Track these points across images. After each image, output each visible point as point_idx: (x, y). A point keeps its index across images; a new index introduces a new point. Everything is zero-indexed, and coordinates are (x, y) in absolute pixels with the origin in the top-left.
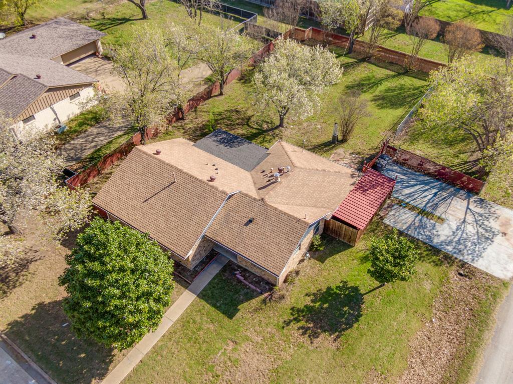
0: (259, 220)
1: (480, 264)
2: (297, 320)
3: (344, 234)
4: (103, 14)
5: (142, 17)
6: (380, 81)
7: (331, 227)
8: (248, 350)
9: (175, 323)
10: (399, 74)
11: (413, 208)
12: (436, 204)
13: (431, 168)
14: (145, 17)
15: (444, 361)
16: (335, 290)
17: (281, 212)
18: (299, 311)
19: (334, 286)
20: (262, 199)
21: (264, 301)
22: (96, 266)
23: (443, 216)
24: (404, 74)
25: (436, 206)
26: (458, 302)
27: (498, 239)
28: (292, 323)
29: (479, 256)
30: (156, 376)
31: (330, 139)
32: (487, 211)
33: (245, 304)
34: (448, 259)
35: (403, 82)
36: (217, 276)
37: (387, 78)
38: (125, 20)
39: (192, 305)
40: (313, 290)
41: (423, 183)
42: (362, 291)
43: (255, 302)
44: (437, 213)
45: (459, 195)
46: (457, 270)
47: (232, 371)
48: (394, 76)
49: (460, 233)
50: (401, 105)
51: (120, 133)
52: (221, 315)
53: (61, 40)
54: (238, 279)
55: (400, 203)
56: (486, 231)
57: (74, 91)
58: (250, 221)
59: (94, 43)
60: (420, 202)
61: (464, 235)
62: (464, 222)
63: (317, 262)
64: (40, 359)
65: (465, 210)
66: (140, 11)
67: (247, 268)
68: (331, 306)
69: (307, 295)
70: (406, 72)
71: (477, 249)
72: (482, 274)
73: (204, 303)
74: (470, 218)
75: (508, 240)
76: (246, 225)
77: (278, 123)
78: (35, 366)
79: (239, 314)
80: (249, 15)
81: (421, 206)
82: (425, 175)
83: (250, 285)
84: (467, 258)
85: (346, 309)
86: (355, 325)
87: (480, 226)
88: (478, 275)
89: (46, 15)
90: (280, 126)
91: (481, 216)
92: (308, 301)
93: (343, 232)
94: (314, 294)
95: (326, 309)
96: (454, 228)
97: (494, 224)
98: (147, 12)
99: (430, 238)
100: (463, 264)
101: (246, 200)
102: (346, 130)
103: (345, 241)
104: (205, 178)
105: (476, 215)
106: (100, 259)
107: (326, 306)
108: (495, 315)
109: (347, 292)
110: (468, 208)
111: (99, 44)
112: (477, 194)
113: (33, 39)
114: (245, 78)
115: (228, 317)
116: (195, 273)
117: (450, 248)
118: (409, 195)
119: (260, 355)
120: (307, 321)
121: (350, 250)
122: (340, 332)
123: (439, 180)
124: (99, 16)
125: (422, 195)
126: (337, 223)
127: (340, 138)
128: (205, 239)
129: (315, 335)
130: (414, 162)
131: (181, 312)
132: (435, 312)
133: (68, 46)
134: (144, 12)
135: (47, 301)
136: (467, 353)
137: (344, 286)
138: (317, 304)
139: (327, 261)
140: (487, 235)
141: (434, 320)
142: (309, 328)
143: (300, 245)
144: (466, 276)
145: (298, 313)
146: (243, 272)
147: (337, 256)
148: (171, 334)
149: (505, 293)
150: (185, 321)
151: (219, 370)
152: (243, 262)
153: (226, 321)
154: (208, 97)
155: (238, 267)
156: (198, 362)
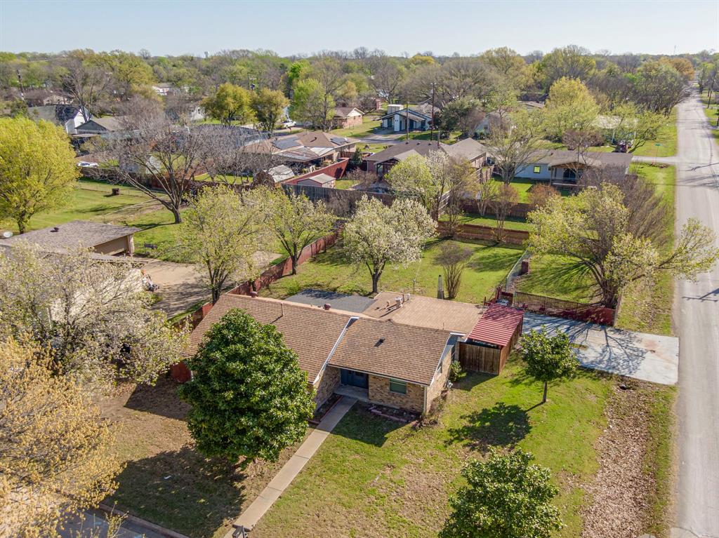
0: (390, 338)
1: (639, 375)
2: (458, 439)
3: (485, 361)
5: (174, 221)
6: (471, 253)
7: (467, 357)
8: (411, 471)
9: (311, 461)
10: (489, 247)
12: (573, 336)
13: (554, 311)
14: (178, 222)
15: (636, 457)
16: (492, 411)
17: (413, 327)
18: (458, 432)
19: (489, 408)
20: (389, 320)
21: (414, 428)
22: (239, 348)
23: (584, 344)
24: (494, 246)
26: (631, 408)
27: (648, 355)
28: (454, 443)
29: (636, 369)
30: (305, 507)
32: (627, 337)
33: (392, 433)
34: (603, 374)
35: (495, 252)
36: (347, 415)
37: (477, 250)
38: (154, 225)
39: (326, 441)
40: (467, 413)
41: (550, 321)
42: (523, 408)
43: (403, 430)
44: (577, 342)
45: (593, 328)
46: (618, 385)
47: (398, 490)
48: (484, 249)
49: (608, 354)
50: (501, 268)
52: (366, 445)
53: (89, 234)
54: (374, 414)
56: (634, 350)
58: (381, 341)
59: (126, 240)
61: (613, 355)
62: (608, 346)
63: (462, 391)
65: (605, 338)
67: (382, 403)
68: (493, 424)
69: (461, 417)
70: (496, 244)
71: (631, 364)
72: (645, 383)
73: (341, 437)
74: (611, 343)
75: (659, 356)
76: (377, 345)
79: (387, 443)
82: (551, 316)
83: (391, 417)
84: (625, 372)
85: (511, 424)
87: (626, 348)
88: (642, 385)
90: (373, 292)
91: (623, 340)
92: (465, 422)
93: (483, 359)
94: (469, 416)
95: (489, 427)
96: (600, 351)
97: (639, 346)
98: (180, 217)
100: (622, 378)
101: (370, 324)
102: (452, 285)
103: (486, 372)
105: (618, 341)
106: (243, 342)
107: (487, 424)
108: (673, 412)
109: (507, 411)
110: (606, 336)
111: (132, 240)
112: (611, 325)
113: (55, 233)
114: (318, 260)
115: (376, 445)
117: (603, 366)
119: (426, 474)
120: (472, 440)
121: (496, 378)
122: (513, 443)
123: (566, 318)
126: (474, 347)
128: (329, 368)
130: (535, 308)
132: (609, 420)
134: (177, 215)
136: (658, 446)
137: (501, 407)
138: (478, 424)
139: (473, 390)
140: (636, 353)
141: (611, 426)
142: (475, 445)
143: (441, 365)
144: (629, 388)
145: (457, 435)
146: (379, 407)
147: (482, 385)
148: (309, 469)
149: (676, 395)
150: (323, 457)
151: (382, 492)
152: (377, 395)
153: (373, 449)
154: (279, 275)
155: (371, 405)
156: (353, 489)
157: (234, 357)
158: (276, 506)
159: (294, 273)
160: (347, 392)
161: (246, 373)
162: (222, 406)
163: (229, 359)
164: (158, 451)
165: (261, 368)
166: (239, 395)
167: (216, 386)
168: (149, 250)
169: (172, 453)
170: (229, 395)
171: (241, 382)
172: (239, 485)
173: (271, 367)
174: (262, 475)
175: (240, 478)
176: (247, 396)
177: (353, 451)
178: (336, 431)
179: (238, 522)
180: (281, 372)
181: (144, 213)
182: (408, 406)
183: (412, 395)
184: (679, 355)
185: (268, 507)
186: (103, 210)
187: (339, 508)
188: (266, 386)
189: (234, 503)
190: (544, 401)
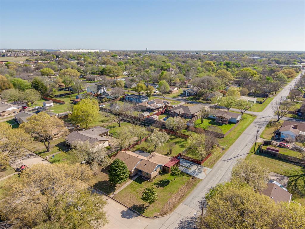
0: (147, 164)
2: (155, 185)
4: (108, 126)
5: (119, 126)
6: (182, 142)
7: (164, 169)
11: (184, 167)
13: (191, 160)
14: (120, 126)
16: (164, 180)
17: (153, 163)
18: (155, 183)
20: (149, 161)
21: (148, 182)
22: (117, 165)
25: (190, 167)
26: (191, 183)
27: (202, 173)
29: (197, 175)
30: (125, 192)
31: (167, 154)
32: (202, 168)
33: (144, 182)
34: (190, 175)
36: (138, 178)
37: (184, 141)
38: (114, 127)
39: (132, 182)
40: (159, 180)
41: (188, 162)
42: (170, 180)
43: (146, 182)
44: (190, 168)
45: (196, 165)
51: (114, 152)
53: (100, 131)
54: (142, 178)
55: (182, 166)
57: (104, 142)
58: (146, 164)
59: (107, 132)
60: (186, 166)
61: (195, 172)
63: (160, 176)
64: (100, 190)
66: (118, 124)
68: (162, 183)
72: (197, 178)
73: (135, 182)
74: (197, 169)
75: (205, 173)
77: (154, 150)
78: (99, 190)
79: (142, 184)
80: (148, 126)
81: (186, 167)
83: (145, 179)
84: (195, 176)
85: (166, 183)
86: (167, 186)
87: (199, 170)
89: (92, 126)
92: (158, 182)
96: (193, 170)
97: (202, 170)
98: (120, 125)
99: (187, 172)
100: (193, 177)
101: (145, 161)
102: (171, 152)
104: (136, 156)
105: (199, 168)
106: (117, 164)
109: (166, 180)
110: (197, 167)
111: (108, 132)
112: (200, 165)
114: (146, 140)
116: (133, 177)
118: (184, 165)
120: (157, 185)
122: (164, 187)
123: (192, 162)
124: (107, 126)
125: (187, 165)
126: (166, 167)
127: (169, 153)
128: (136, 169)
129: (158, 187)
130: (187, 159)
131: (130, 183)
132: (185, 184)
133: (101, 133)
135: (100, 181)
136: (190, 190)
138: (160, 182)
139: (163, 176)
140: (200, 172)
141: (185, 186)
143: (156, 170)
144: (194, 179)
145: (155, 184)
146: (144, 177)
147: (165, 175)
148: (127, 186)
149: (201, 181)
150: (130, 185)
151: (137, 191)
152: (144, 175)
153: (139, 184)
154: (137, 144)
155: (142, 176)
156: (133, 190)
157: (116, 167)
158: (120, 191)
159: (140, 144)
160: (139, 173)
161: (117, 169)
162: (113, 174)
163: (115, 167)
164: (104, 180)
165: (120, 169)
166: (116, 173)
167: (112, 171)
168: (112, 135)
169: (106, 181)
170: (114, 173)
171: (116, 171)
172: (115, 187)
173: (122, 168)
174: (120, 186)
175: (116, 186)
176: (117, 173)
177: (136, 184)
178: (135, 180)
179: (114, 193)
180: (123, 170)
181: (113, 123)
182: (148, 177)
183: (149, 175)
184: (209, 173)
185: (119, 191)
186: (104, 121)
187: (130, 193)
188: (120, 172)
189: (114, 190)
190: (175, 179)
